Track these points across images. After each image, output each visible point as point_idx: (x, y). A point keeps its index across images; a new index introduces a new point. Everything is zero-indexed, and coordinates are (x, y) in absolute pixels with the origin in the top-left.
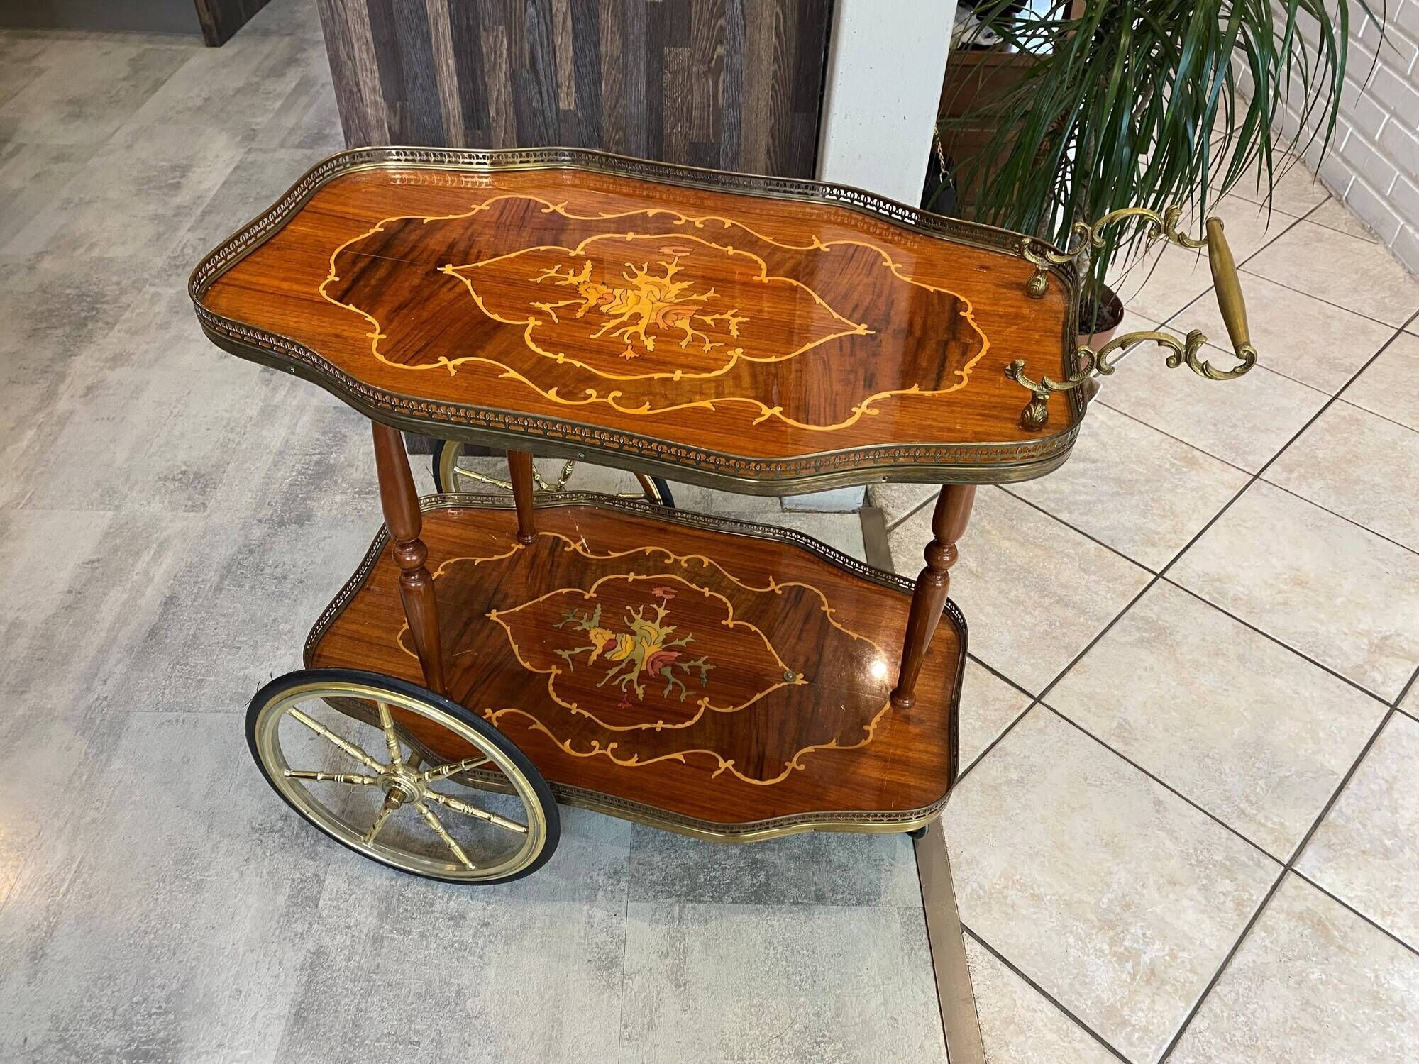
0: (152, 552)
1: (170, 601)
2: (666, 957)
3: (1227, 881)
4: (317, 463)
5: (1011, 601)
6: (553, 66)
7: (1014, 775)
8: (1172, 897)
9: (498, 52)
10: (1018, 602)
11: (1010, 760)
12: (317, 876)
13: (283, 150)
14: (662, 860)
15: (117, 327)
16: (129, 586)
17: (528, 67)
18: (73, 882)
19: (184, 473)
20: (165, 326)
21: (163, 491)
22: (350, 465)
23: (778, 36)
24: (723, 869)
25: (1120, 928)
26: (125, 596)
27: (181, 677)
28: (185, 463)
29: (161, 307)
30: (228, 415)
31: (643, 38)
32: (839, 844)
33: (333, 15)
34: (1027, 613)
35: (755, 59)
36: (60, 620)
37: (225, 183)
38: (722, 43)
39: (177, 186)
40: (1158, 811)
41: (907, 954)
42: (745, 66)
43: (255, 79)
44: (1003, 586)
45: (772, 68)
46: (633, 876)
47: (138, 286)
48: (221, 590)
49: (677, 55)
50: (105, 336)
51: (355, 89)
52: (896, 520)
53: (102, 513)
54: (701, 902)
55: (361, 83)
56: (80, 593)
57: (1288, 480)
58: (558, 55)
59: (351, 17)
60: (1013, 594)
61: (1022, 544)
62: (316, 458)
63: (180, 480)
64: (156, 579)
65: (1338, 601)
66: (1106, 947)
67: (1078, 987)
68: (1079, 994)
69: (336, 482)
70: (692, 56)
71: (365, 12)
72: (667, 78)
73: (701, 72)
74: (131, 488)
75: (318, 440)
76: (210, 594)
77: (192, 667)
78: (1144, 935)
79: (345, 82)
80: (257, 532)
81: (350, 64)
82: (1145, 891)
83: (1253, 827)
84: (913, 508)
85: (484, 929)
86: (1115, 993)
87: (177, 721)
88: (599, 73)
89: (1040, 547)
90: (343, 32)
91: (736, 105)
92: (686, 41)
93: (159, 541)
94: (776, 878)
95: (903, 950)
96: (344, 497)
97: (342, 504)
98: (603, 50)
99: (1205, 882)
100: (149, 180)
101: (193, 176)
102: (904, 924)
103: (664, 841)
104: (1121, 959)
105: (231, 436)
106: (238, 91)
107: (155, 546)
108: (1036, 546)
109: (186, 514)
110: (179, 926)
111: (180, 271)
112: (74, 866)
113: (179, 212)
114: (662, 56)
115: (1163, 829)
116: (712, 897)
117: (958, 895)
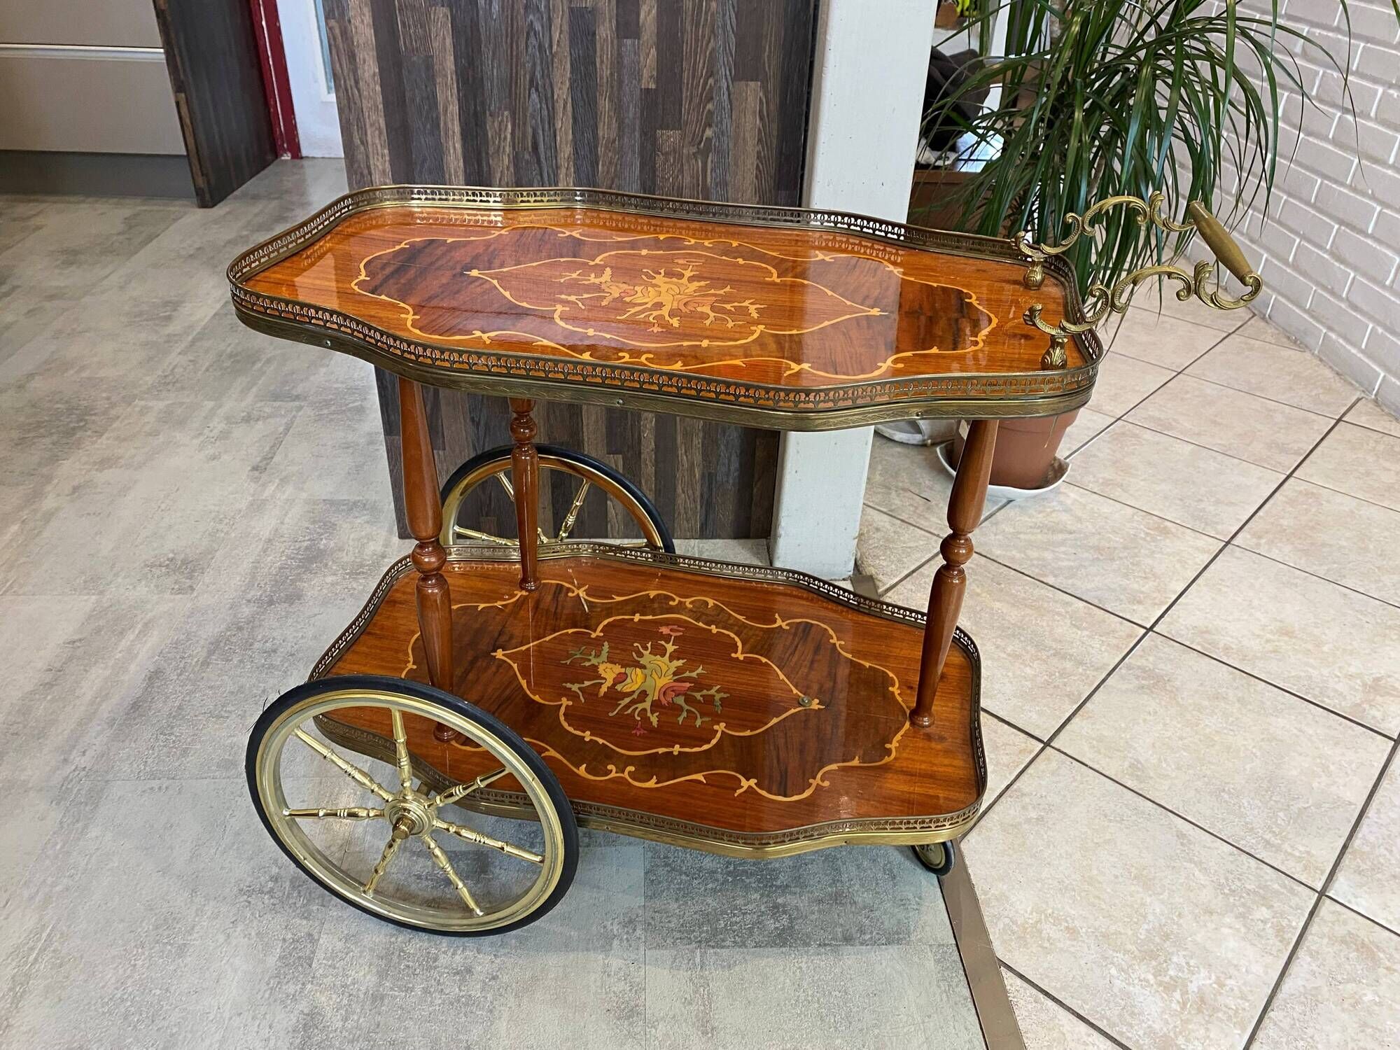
0: (137, 632)
1: (155, 676)
2: (690, 1004)
3: (1264, 909)
4: (307, 548)
5: (1009, 655)
6: (554, 149)
7: (1033, 815)
8: (1211, 926)
9: (502, 136)
10: (1017, 657)
11: (1027, 800)
12: (310, 935)
14: (679, 907)
15: (106, 435)
16: (111, 663)
17: (530, 150)
18: (43, 950)
19: (172, 560)
20: (155, 433)
21: (149, 576)
22: (341, 549)
23: (761, 119)
24: (744, 914)
25: (1162, 959)
26: (107, 672)
27: (165, 746)
28: (173, 551)
29: (150, 418)
30: (217, 508)
31: (638, 122)
32: (862, 886)
33: (349, 103)
34: (1026, 666)
35: (741, 141)
36: (37, 696)
37: (215, 315)
38: (710, 126)
39: (169, 318)
40: (1182, 844)
41: (945, 991)
42: (731, 145)
43: (245, 233)
44: (999, 642)
45: (757, 149)
46: (649, 924)
47: (129, 400)
48: (209, 664)
49: (669, 138)
50: (93, 443)
51: (366, 172)
52: (888, 586)
53: (86, 597)
54: (723, 947)
55: (372, 167)
56: (60, 671)
57: (1258, 545)
58: (558, 138)
59: (366, 104)
60: (1009, 649)
61: (1013, 605)
62: (306, 544)
63: (167, 566)
64: (140, 656)
65: (1325, 649)
66: (1150, 977)
67: (1129, 1019)
68: (1131, 1026)
69: (326, 565)
70: (683, 137)
71: (380, 99)
72: (660, 160)
73: (691, 152)
74: (116, 575)
75: (308, 528)
76: (197, 668)
77: (176, 736)
78: (1187, 963)
79: (356, 165)
80: (246, 611)
81: (362, 148)
82: (1181, 921)
83: (1281, 856)
84: (903, 575)
85: (493, 983)
86: (1167, 1022)
87: (160, 788)
88: (596, 155)
89: (1030, 607)
90: (358, 119)
91: (724, 184)
92: (678, 125)
93: (145, 621)
94: (800, 921)
95: (939, 987)
96: (334, 578)
97: (332, 585)
98: (600, 133)
99: (1241, 910)
100: (141, 314)
101: (186, 309)
102: (938, 961)
103: (679, 889)
104: (1169, 988)
105: (220, 527)
106: (229, 242)
107: (139, 626)
108: (1026, 606)
109: (172, 597)
110: (158, 992)
111: (170, 387)
112: (44, 935)
113: (170, 339)
114: (655, 139)
115: (1191, 861)
116: (734, 942)
117: (991, 930)
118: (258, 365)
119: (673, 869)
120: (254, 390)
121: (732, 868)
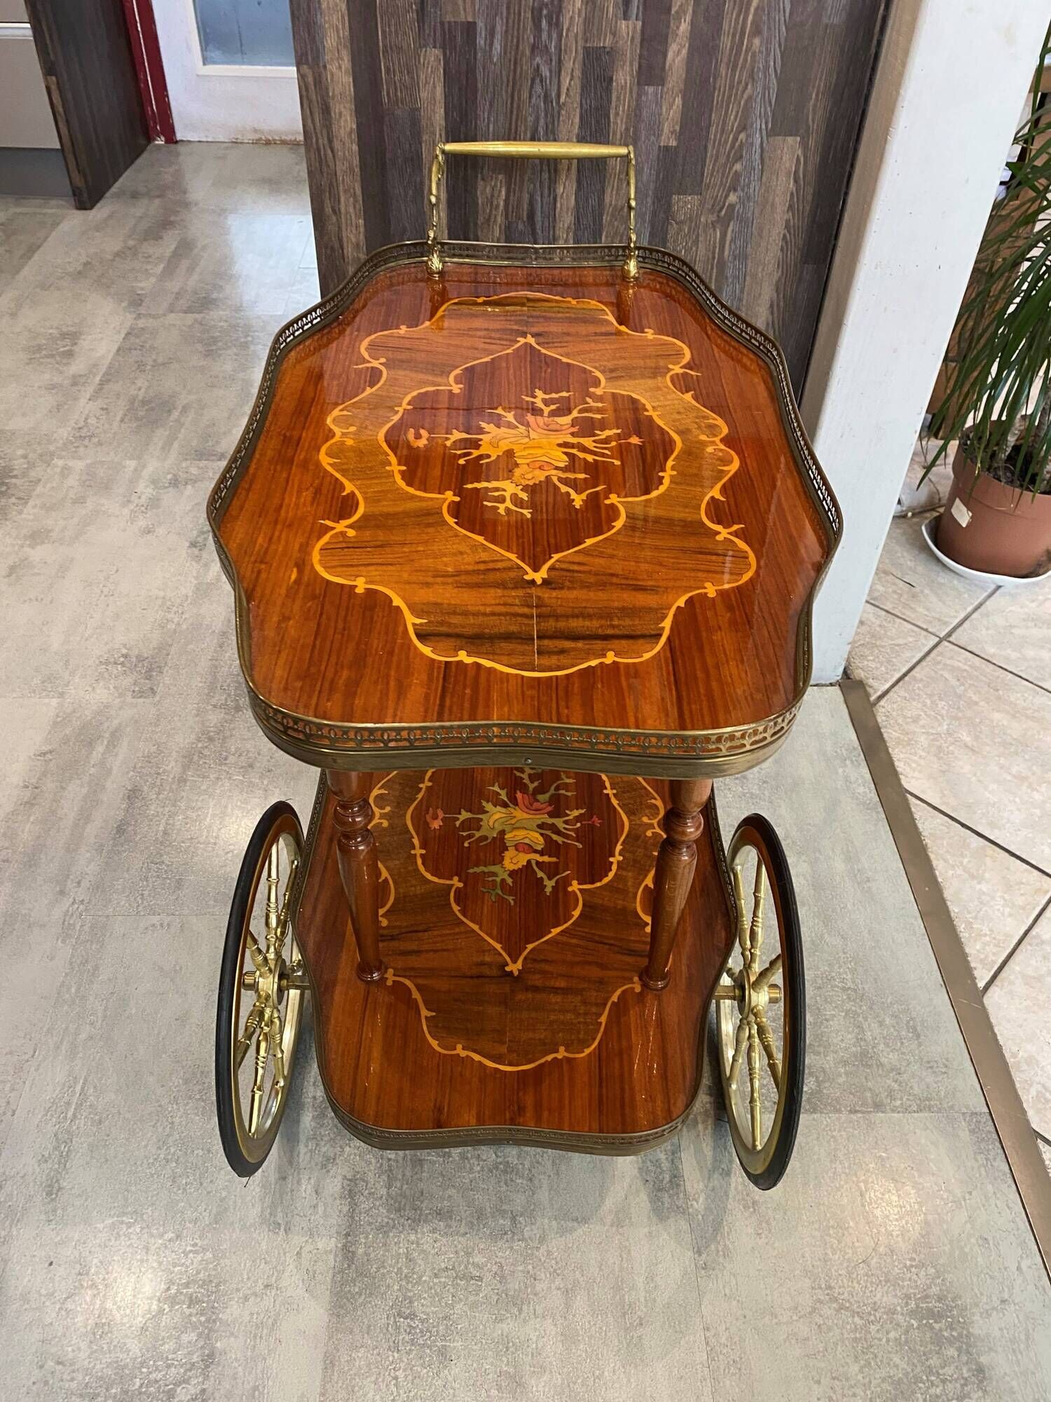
0: (105, 742)
1: (133, 795)
5: (1014, 776)
6: (552, 217)
9: (495, 203)
10: (1021, 779)
13: (173, 315)
15: (31, 503)
16: (86, 779)
17: (525, 219)
18: (79, 1106)
19: (125, 656)
20: (80, 501)
21: (106, 675)
23: (796, 181)
26: (85, 790)
27: (158, 877)
28: (125, 646)
29: (72, 481)
30: (161, 594)
31: (652, 186)
32: (887, 1045)
33: (321, 166)
34: (1033, 790)
35: (768, 207)
36: (20, 817)
37: (119, 350)
38: (735, 190)
39: (70, 354)
41: (983, 1165)
42: (757, 214)
43: (131, 243)
44: (1002, 760)
45: (786, 217)
47: (47, 458)
48: (185, 781)
49: (685, 204)
50: (20, 513)
51: (337, 246)
52: (879, 693)
53: (47, 701)
55: (345, 240)
56: (36, 788)
58: (558, 205)
59: (341, 167)
60: (1014, 770)
61: (1014, 716)
63: (122, 664)
64: (115, 771)
70: (702, 204)
71: (356, 161)
72: (673, 229)
73: (709, 221)
74: (72, 674)
76: (174, 787)
77: (168, 866)
79: (326, 238)
80: (214, 718)
81: (334, 218)
84: (894, 679)
87: (162, 925)
88: (601, 224)
89: (1033, 718)
90: (331, 185)
91: (742, 257)
92: (697, 187)
93: (111, 730)
94: (827, 1085)
95: (976, 1160)
98: (607, 199)
100: (39, 348)
101: (85, 343)
102: (972, 1132)
105: (169, 616)
106: (117, 254)
107: (107, 735)
108: (1027, 717)
109: (135, 701)
110: (201, 1152)
111: (86, 442)
112: (78, 1088)
113: (75, 381)
114: (669, 205)
117: (1024, 1098)
118: (175, 414)
120: (176, 445)
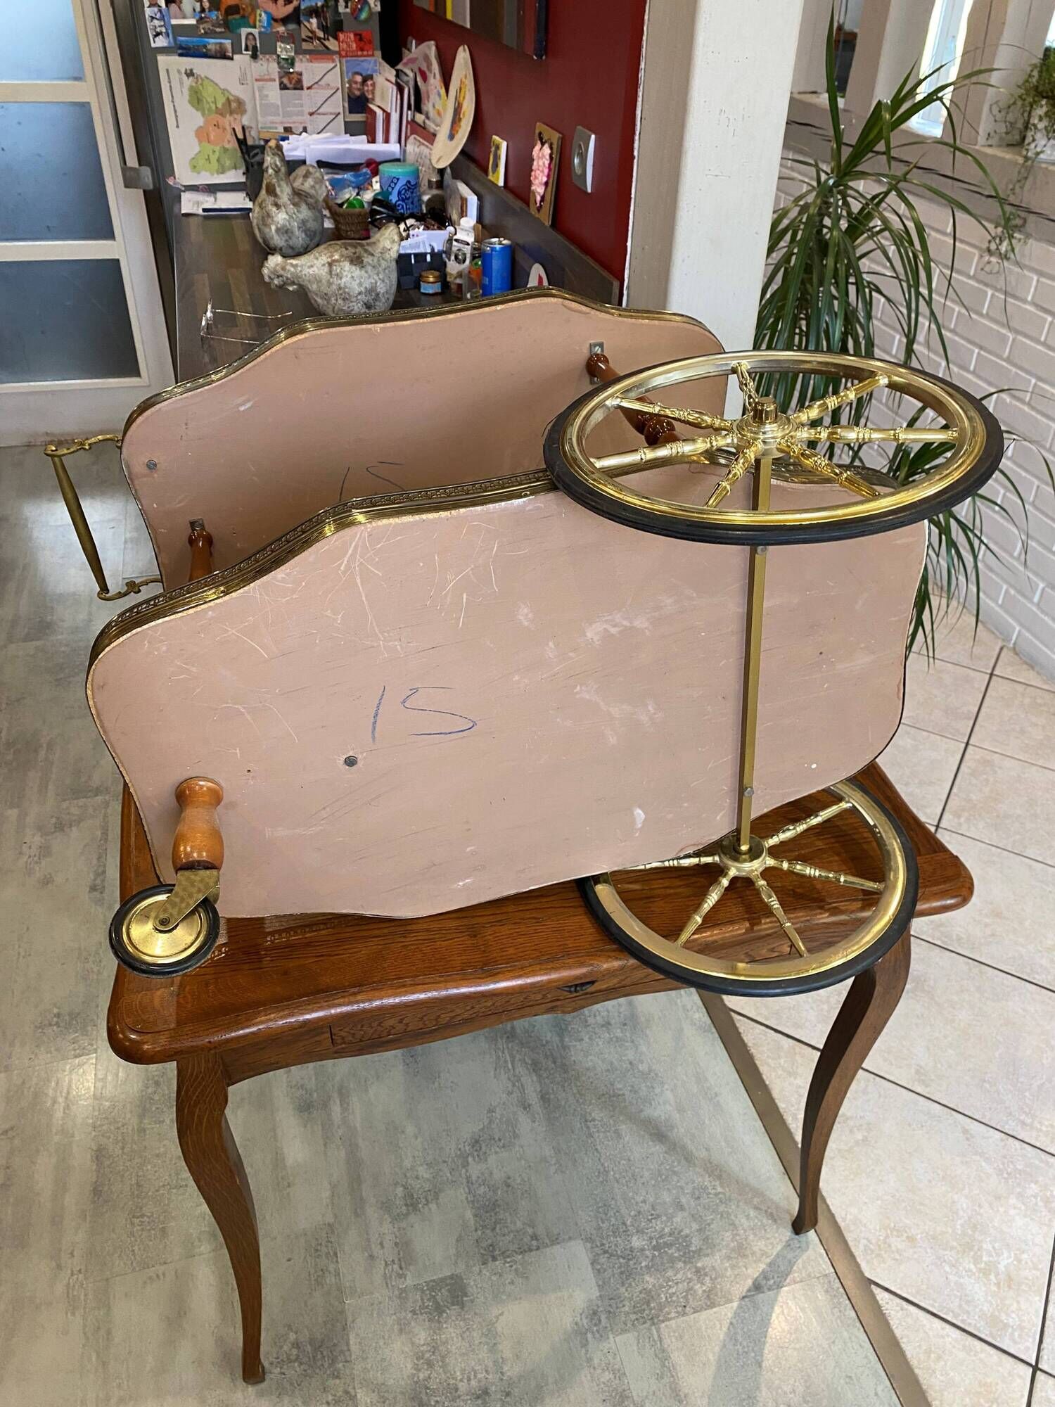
1: (100, 1154)
2: (662, 1378)
3: (1033, 1185)
7: (859, 1136)
8: (1002, 1210)
11: (851, 1123)
12: (347, 1392)
13: (13, 646)
14: (627, 1290)
16: (52, 1148)
19: (58, 1015)
21: (44, 1038)
24: (677, 1283)
25: (976, 1248)
26: (54, 1160)
27: (143, 1230)
30: (76, 945)
32: (755, 1234)
40: (968, 1139)
41: (838, 1317)
46: (610, 1312)
48: (144, 1130)
54: (670, 1319)
56: (8, 1168)
57: (960, 824)
63: (57, 1024)
64: (77, 1135)
65: (1027, 923)
66: (972, 1266)
67: (965, 1306)
68: (968, 1312)
74: (12, 1044)
76: (136, 1138)
77: (148, 1217)
78: (994, 1247)
82: (982, 1211)
83: (1034, 1134)
85: (508, 1399)
86: (991, 1304)
87: (158, 1276)
94: (719, 1280)
95: (833, 1314)
99: (1018, 1190)
102: (827, 1291)
103: (622, 1273)
104: (986, 1272)
105: (89, 967)
109: (78, 1060)
115: (976, 1154)
116: (677, 1312)
117: (856, 1254)
118: (42, 753)
119: (612, 1255)
120: (50, 787)
121: (654, 1243)
